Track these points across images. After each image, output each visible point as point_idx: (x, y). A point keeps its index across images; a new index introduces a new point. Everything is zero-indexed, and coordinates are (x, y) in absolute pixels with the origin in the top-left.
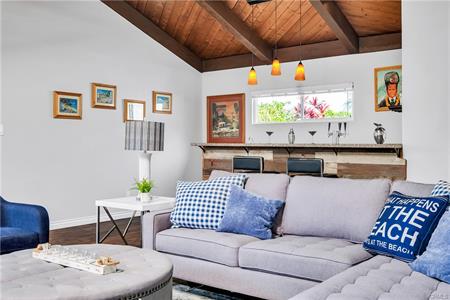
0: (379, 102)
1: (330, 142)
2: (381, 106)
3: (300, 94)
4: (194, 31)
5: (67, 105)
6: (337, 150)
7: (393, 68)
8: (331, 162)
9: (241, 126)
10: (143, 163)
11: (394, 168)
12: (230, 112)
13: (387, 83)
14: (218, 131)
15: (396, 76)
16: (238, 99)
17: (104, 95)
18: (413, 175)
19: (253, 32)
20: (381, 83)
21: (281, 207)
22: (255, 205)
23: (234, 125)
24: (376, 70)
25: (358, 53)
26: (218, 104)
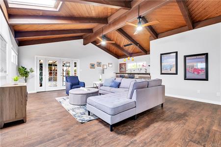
1: (139, 72)
4: (116, 52)
5: (93, 66)
6: (138, 74)
8: (136, 76)
9: (125, 69)
10: (101, 76)
11: (148, 77)
14: (121, 70)
16: (125, 64)
17: (99, 64)
18: (152, 79)
19: (126, 51)
21: (120, 83)
22: (115, 83)
26: (121, 65)
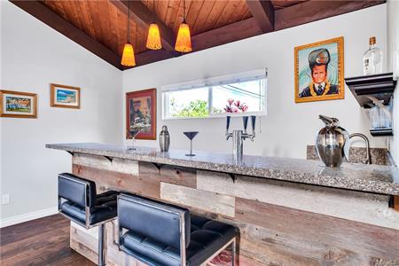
0: (301, 91)
2: (302, 96)
3: (206, 85)
7: (321, 43)
9: (153, 121)
12: (144, 107)
13: (313, 65)
14: (135, 126)
15: (326, 55)
16: (150, 95)
20: (304, 64)
23: (147, 120)
24: (297, 50)
25: (273, 30)
26: (135, 100)
